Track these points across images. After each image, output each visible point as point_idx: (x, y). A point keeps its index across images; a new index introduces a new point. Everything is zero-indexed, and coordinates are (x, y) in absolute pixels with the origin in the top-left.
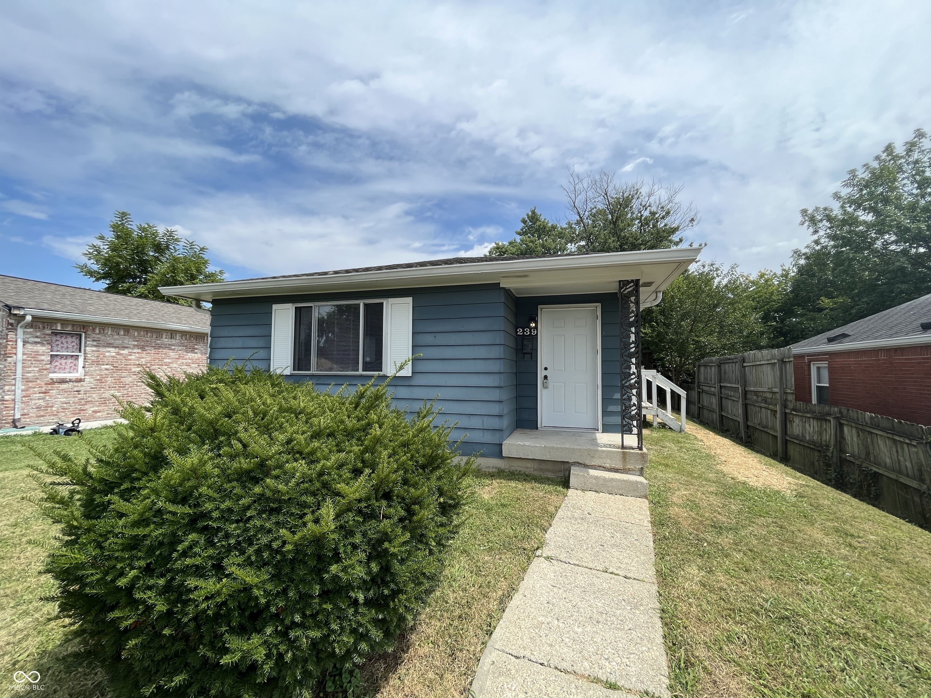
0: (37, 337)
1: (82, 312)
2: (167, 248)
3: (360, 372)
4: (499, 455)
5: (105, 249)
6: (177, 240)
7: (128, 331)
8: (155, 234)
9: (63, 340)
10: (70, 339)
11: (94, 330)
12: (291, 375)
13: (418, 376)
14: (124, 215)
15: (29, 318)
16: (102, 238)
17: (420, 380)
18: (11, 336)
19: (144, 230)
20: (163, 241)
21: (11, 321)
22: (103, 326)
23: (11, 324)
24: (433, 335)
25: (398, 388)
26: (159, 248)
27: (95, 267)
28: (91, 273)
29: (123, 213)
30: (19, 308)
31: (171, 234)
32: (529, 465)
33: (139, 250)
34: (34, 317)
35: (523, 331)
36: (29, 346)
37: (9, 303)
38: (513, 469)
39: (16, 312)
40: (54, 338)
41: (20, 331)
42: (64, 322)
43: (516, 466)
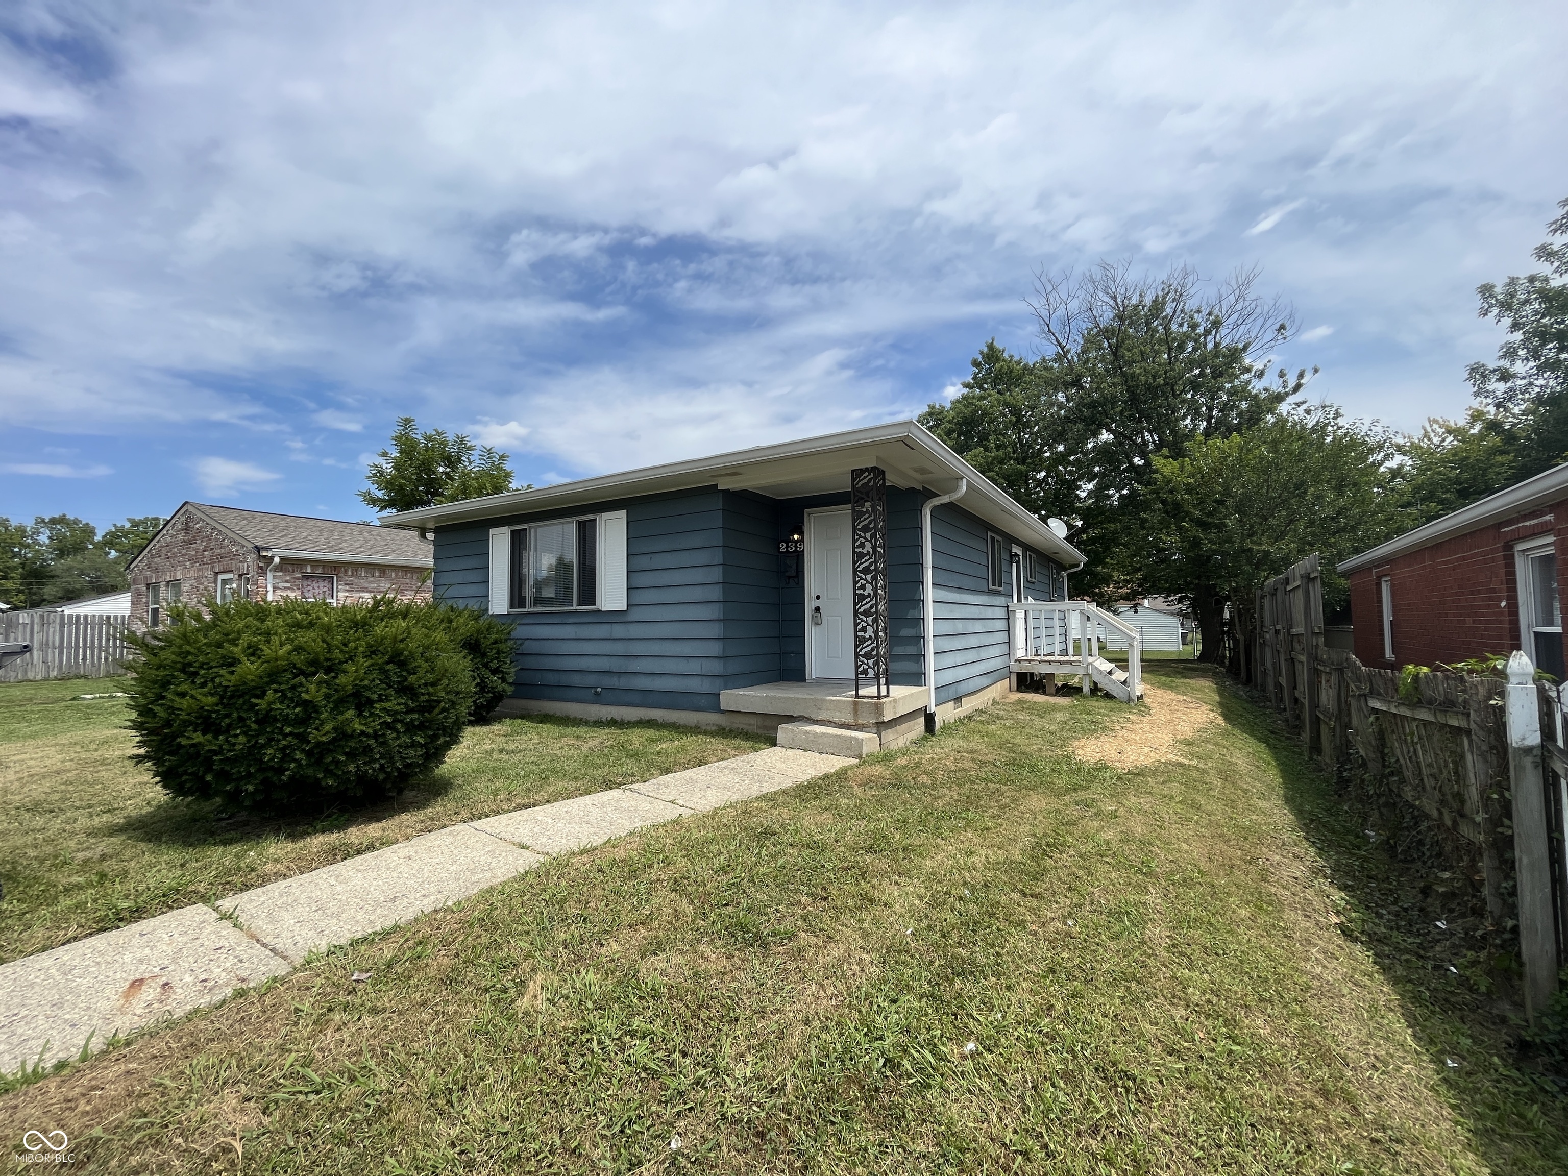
0: (287, 582)
1: (333, 550)
2: (459, 460)
3: (575, 607)
4: (716, 708)
5: (388, 467)
6: (470, 448)
7: (384, 572)
8: (444, 443)
9: (316, 585)
10: (321, 584)
11: (346, 571)
12: (509, 614)
13: (635, 609)
14: (407, 421)
15: (277, 560)
16: (385, 454)
17: (636, 615)
18: (261, 581)
19: (429, 438)
20: (453, 451)
21: (261, 564)
22: (356, 566)
23: (261, 568)
24: (649, 556)
25: (615, 626)
26: (452, 461)
27: (380, 494)
28: (374, 501)
29: (406, 420)
30: (267, 549)
31: (461, 441)
32: (753, 721)
33: (426, 467)
34: (282, 559)
35: (787, 547)
36: (279, 592)
37: (257, 544)
38: (735, 726)
39: (264, 554)
40: (305, 583)
41: (270, 575)
42: (314, 563)
43: (739, 723)
